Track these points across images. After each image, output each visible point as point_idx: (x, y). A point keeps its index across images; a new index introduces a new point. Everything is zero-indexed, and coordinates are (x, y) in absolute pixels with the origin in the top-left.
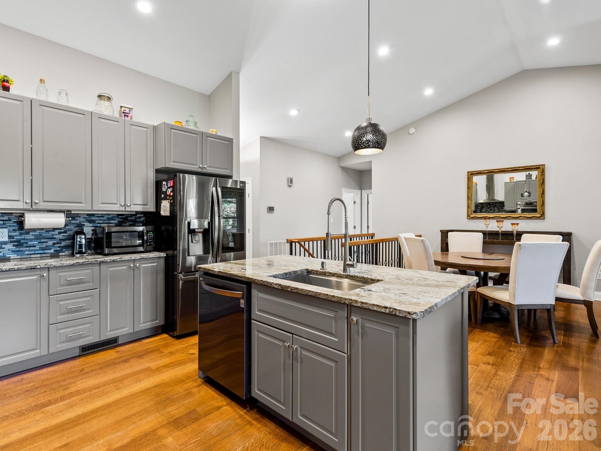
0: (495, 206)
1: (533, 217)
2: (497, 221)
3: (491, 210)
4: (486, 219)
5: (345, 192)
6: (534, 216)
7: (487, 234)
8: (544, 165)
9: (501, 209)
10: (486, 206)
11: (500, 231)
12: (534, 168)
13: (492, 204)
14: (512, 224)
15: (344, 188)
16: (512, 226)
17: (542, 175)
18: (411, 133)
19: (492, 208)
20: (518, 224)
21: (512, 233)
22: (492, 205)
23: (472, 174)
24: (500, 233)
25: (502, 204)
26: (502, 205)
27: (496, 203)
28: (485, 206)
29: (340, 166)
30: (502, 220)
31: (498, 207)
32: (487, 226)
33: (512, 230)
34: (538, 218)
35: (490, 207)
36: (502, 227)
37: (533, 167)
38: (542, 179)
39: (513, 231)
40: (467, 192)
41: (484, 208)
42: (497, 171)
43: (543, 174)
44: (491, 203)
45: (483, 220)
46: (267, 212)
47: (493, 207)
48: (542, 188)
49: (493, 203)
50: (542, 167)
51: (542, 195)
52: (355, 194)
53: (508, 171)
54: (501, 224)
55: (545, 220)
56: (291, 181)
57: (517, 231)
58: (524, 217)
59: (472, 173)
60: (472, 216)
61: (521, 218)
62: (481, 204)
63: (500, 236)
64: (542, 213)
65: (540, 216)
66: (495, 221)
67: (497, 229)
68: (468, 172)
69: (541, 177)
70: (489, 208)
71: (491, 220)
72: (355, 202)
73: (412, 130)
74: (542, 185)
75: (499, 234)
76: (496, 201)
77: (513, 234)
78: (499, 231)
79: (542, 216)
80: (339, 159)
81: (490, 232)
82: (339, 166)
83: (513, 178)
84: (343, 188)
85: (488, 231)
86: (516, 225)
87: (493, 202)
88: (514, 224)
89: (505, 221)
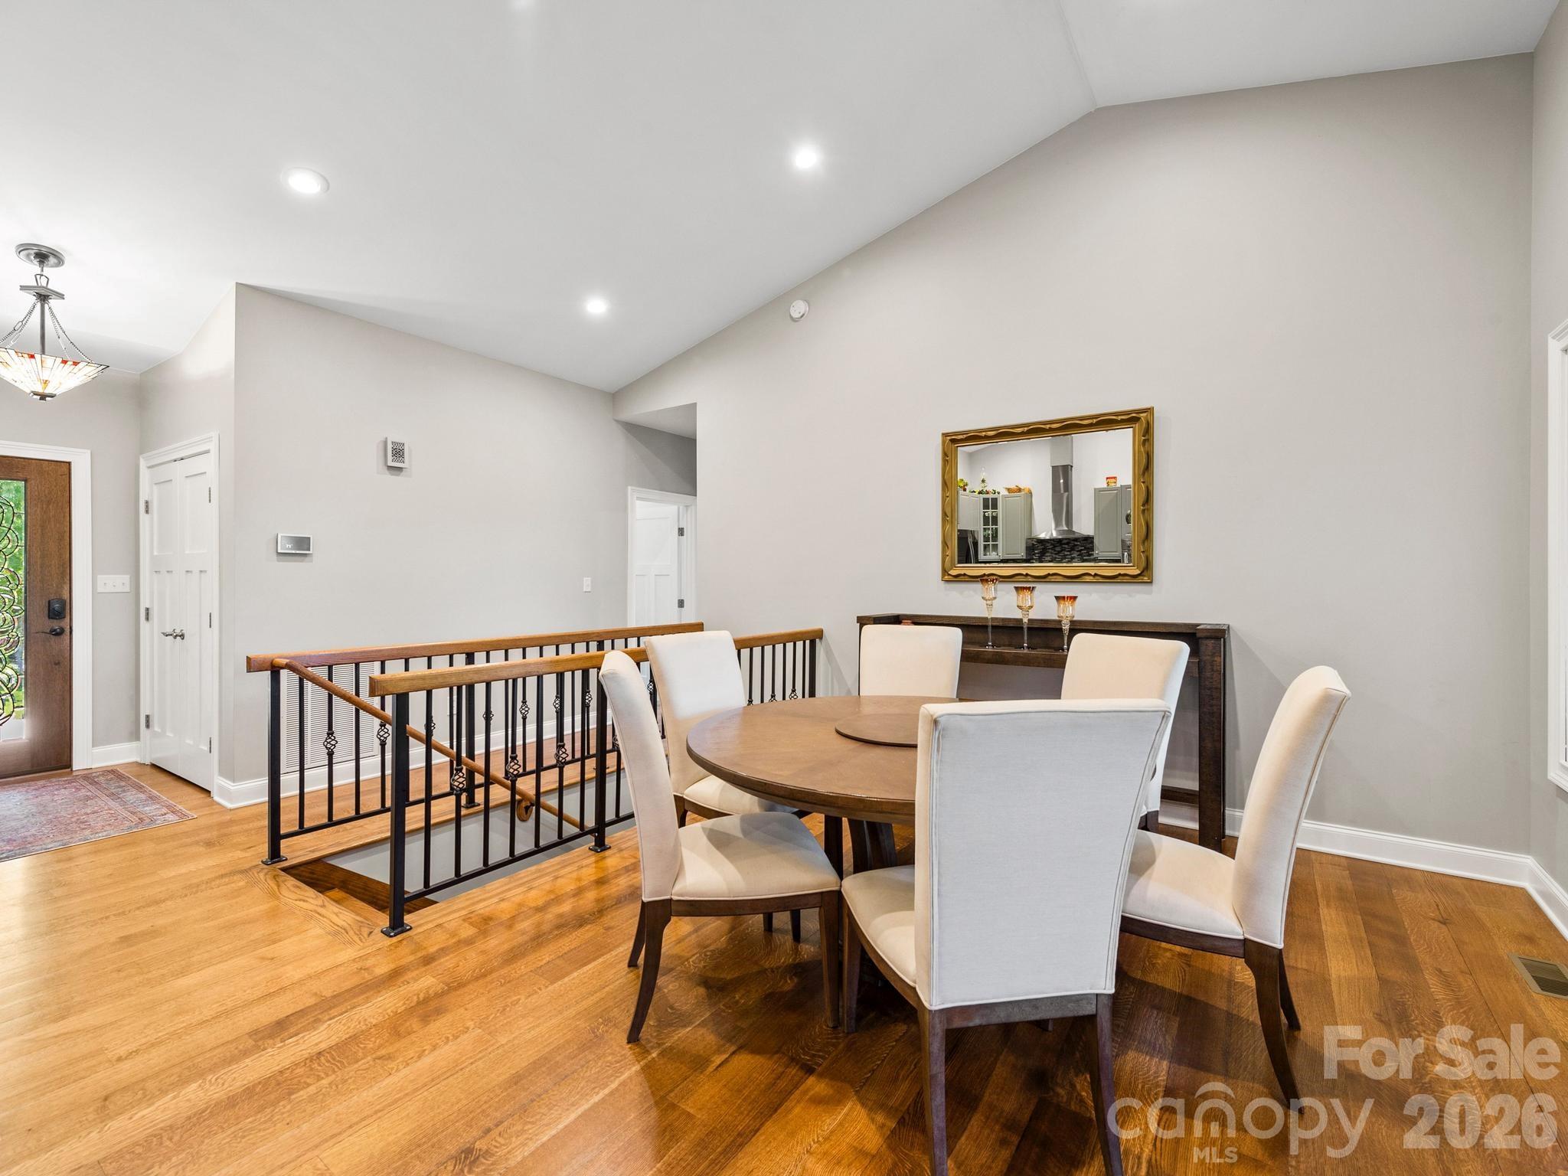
0: (1072, 549)
1: (1120, 575)
2: (1015, 587)
3: (1064, 557)
4: (987, 581)
5: (638, 498)
6: (1122, 572)
7: (990, 629)
8: (1149, 411)
9: (1088, 556)
10: (1051, 549)
11: (1025, 620)
12: (1123, 421)
13: (1068, 544)
14: (1058, 598)
15: (634, 488)
16: (1059, 604)
17: (1145, 440)
18: (796, 315)
19: (1066, 553)
20: (1074, 598)
21: (1058, 627)
22: (1066, 546)
23: (953, 441)
24: (1025, 626)
25: (1088, 540)
26: (1088, 546)
27: (1076, 540)
28: (1051, 547)
29: (617, 418)
30: (1031, 585)
31: (1082, 550)
32: (990, 602)
33: (1059, 617)
34: (1133, 579)
35: (1062, 550)
36: (1031, 607)
37: (1120, 418)
38: (1144, 456)
39: (1060, 621)
40: (943, 497)
41: (1048, 552)
42: (1019, 430)
43: (1148, 440)
44: (1065, 541)
45: (979, 586)
46: (275, 553)
47: (1068, 551)
48: (1143, 482)
49: (1069, 541)
50: (1146, 418)
51: (1146, 507)
52: (681, 507)
53: (1051, 430)
54: (1026, 599)
55: (1155, 587)
56: (399, 452)
57: (1071, 621)
58: (1096, 575)
59: (953, 437)
60: (954, 572)
61: (1088, 579)
62: (1042, 541)
63: (1026, 638)
64: (1143, 564)
65: (1138, 572)
66: (1011, 586)
67: (1017, 614)
68: (943, 434)
69: (1142, 449)
70: (1059, 552)
71: (1000, 586)
72: (681, 532)
73: (798, 308)
74: (1146, 474)
75: (1022, 628)
76: (1076, 536)
77: (1061, 630)
78: (1022, 620)
79: (1145, 574)
80: (615, 397)
81: (1001, 624)
82: (617, 421)
83: (1115, 478)
84: (629, 488)
85: (992, 619)
86: (1068, 603)
87: (1069, 539)
88: (1064, 598)
89: (1039, 587)
